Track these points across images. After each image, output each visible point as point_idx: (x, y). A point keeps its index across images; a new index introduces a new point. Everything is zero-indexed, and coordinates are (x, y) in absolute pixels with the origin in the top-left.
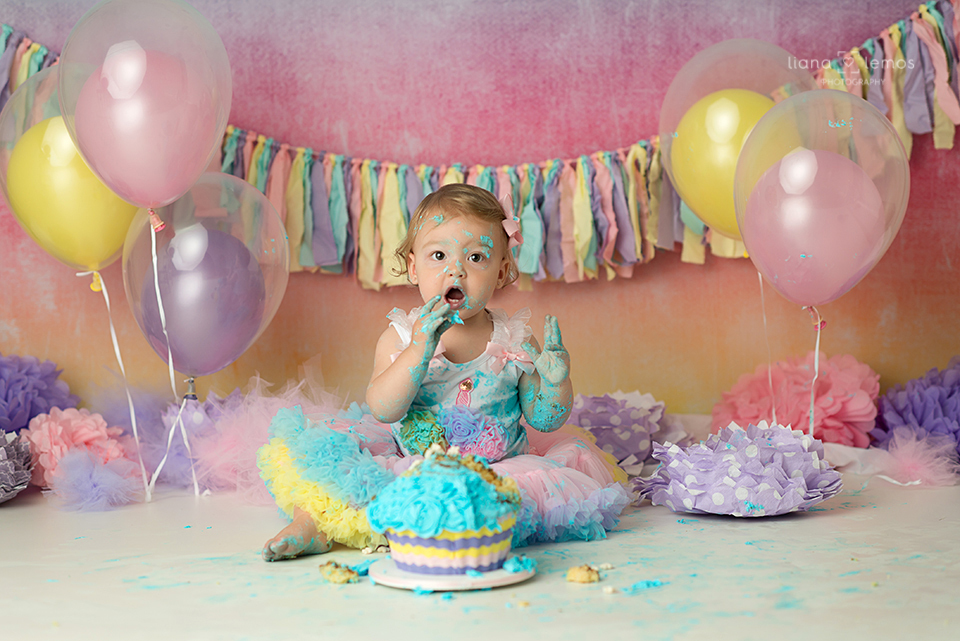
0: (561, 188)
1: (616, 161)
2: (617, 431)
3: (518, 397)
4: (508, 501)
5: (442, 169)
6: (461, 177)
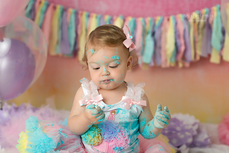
0: (163, 28)
1: (186, 19)
2: (179, 134)
5: (115, 18)
6: (122, 21)
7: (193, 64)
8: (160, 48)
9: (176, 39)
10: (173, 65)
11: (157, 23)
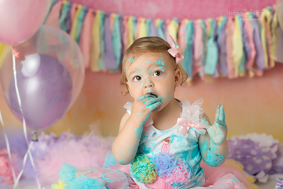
0: (227, 31)
2: (254, 159)
3: (199, 148)
5: (168, 21)
6: (177, 25)
7: (267, 72)
8: (225, 55)
9: (244, 43)
10: (242, 74)
11: (220, 25)
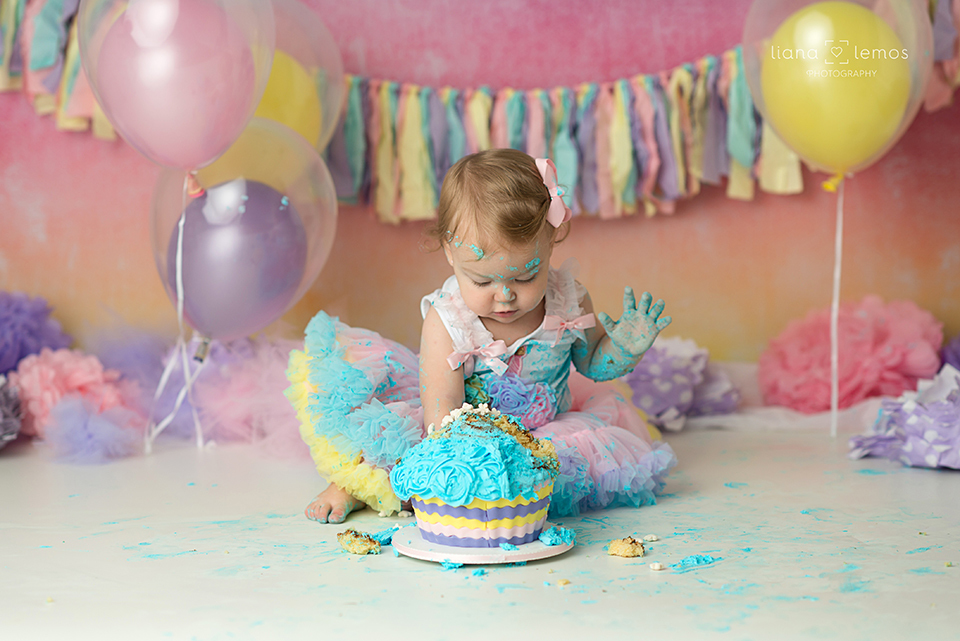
0: (598, 115)
1: (659, 87)
2: (656, 382)
4: (545, 467)
5: (468, 92)
6: (489, 102)
7: (683, 205)
8: (594, 166)
9: (634, 142)
10: (630, 210)
11: (582, 101)
